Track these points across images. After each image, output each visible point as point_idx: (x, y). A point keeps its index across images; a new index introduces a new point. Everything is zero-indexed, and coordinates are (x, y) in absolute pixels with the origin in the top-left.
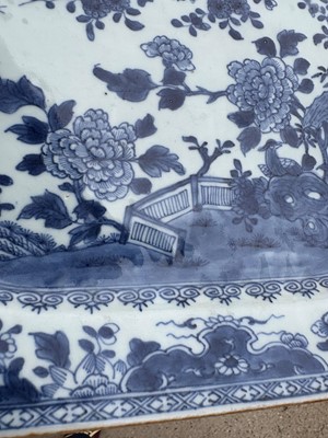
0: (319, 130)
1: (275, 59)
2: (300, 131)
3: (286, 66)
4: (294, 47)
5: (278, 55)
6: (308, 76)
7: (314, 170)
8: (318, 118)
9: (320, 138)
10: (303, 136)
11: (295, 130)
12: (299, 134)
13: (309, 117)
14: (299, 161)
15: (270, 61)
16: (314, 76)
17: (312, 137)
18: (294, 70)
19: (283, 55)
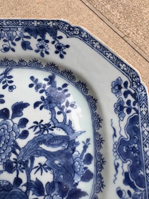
0: (27, 161)
1: (8, 120)
2: (16, 163)
3: (14, 124)
4: (20, 112)
5: (10, 118)
6: (26, 129)
7: (20, 187)
8: (28, 153)
9: (27, 166)
10: (17, 166)
11: (12, 162)
12: (14, 165)
13: (23, 153)
14: (12, 181)
15: (5, 122)
16: (30, 128)
17: (22, 166)
18: (18, 126)
19: (13, 117)
